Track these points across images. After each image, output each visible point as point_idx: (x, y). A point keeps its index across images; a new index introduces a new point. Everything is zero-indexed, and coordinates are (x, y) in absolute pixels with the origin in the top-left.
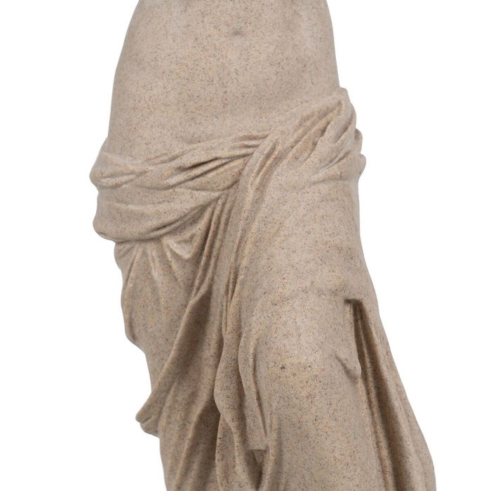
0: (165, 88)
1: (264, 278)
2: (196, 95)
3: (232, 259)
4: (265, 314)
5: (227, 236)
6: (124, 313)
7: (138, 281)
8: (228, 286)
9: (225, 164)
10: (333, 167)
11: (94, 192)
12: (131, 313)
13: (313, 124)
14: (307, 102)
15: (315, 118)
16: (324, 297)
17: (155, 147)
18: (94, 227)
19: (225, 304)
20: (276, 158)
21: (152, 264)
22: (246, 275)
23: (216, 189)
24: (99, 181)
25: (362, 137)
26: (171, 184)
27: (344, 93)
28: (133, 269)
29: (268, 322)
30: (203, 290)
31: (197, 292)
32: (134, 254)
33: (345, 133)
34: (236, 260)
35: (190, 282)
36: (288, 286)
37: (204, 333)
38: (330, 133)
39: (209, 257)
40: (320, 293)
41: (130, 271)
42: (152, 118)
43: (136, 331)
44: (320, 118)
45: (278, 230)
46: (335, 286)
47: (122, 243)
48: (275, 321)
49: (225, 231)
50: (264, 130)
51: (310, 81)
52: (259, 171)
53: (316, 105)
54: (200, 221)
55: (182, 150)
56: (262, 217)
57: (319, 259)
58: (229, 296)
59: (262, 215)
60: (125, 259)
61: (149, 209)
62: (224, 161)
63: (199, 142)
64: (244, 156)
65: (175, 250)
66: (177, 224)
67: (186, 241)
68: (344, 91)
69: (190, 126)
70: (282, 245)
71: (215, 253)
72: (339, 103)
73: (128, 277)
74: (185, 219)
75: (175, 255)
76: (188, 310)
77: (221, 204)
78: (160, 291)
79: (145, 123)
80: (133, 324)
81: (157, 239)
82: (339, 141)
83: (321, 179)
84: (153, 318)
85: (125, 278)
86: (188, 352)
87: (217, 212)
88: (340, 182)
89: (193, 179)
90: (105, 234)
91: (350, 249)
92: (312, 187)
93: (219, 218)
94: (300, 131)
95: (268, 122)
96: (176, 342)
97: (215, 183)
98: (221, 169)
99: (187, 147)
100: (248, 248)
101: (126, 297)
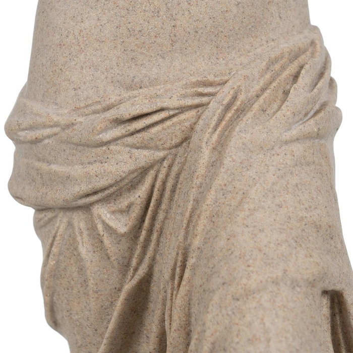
0: (99, 19)
1: (222, 264)
2: (138, 29)
3: (181, 238)
4: (224, 311)
5: (174, 207)
6: (45, 295)
7: (61, 258)
8: (174, 270)
9: (174, 116)
10: (308, 123)
11: (10, 147)
12: (52, 296)
13: (283, 68)
14: (273, 40)
15: (284, 60)
16: (299, 290)
17: (85, 93)
18: (9, 190)
19: (169, 291)
20: (237, 110)
21: (79, 238)
22: (199, 258)
23: (161, 147)
24: (15, 134)
25: (336, 86)
26: (105, 140)
27: (316, 31)
28: (55, 243)
29: (227, 321)
30: (142, 271)
31: (134, 274)
32: (57, 225)
33: (322, 80)
34: (186, 238)
35: (126, 261)
36: (254, 276)
37: (142, 324)
38: (305, 79)
39: (150, 231)
40: (294, 284)
41: (52, 245)
42: (82, 57)
43: (59, 317)
44: (291, 61)
45: (241, 202)
46: (313, 275)
47: (42, 210)
48: (237, 321)
49: (171, 199)
50: (222, 74)
51: (277, 14)
52: (217, 126)
53: (286, 45)
54: (140, 186)
55: (118, 98)
56: (221, 185)
57: (292, 241)
58: (176, 282)
59: (220, 182)
60: (47, 230)
61: (77, 171)
62: (172, 113)
63: (141, 88)
64: (197, 106)
65: (107, 221)
66: (112, 190)
67: (121, 212)
68: (315, 29)
69: (130, 67)
70: (245, 222)
71: (157, 226)
72: (313, 43)
73: (50, 252)
74: (122, 184)
75: (107, 227)
76: (123, 296)
77: (166, 166)
78: (88, 272)
79: (73, 63)
80: (55, 309)
81: (87, 208)
82: (315, 90)
83: (295, 138)
84: (79, 303)
85: (46, 253)
86: (122, 345)
87: (161, 176)
88: (317, 140)
89: (132, 134)
90: (21, 199)
91: (330, 227)
92: (283, 148)
93: (164, 183)
94: (268, 76)
95: (226, 65)
96: (107, 335)
97: (160, 140)
98: (168, 123)
99: (126, 94)
100: (202, 224)
101: (46, 276)
